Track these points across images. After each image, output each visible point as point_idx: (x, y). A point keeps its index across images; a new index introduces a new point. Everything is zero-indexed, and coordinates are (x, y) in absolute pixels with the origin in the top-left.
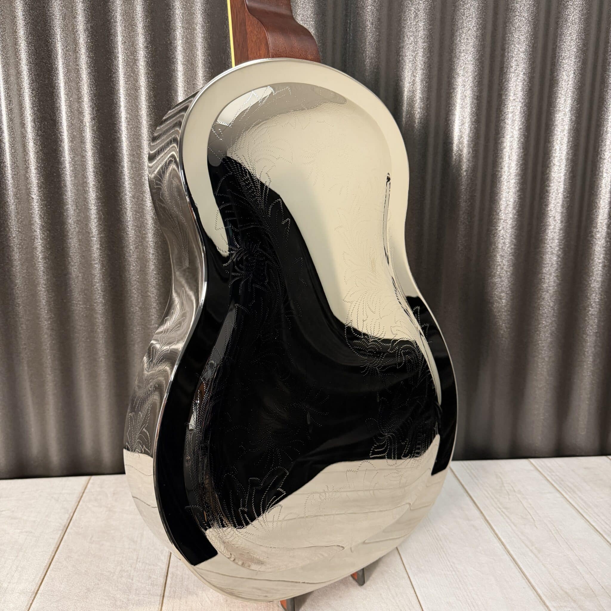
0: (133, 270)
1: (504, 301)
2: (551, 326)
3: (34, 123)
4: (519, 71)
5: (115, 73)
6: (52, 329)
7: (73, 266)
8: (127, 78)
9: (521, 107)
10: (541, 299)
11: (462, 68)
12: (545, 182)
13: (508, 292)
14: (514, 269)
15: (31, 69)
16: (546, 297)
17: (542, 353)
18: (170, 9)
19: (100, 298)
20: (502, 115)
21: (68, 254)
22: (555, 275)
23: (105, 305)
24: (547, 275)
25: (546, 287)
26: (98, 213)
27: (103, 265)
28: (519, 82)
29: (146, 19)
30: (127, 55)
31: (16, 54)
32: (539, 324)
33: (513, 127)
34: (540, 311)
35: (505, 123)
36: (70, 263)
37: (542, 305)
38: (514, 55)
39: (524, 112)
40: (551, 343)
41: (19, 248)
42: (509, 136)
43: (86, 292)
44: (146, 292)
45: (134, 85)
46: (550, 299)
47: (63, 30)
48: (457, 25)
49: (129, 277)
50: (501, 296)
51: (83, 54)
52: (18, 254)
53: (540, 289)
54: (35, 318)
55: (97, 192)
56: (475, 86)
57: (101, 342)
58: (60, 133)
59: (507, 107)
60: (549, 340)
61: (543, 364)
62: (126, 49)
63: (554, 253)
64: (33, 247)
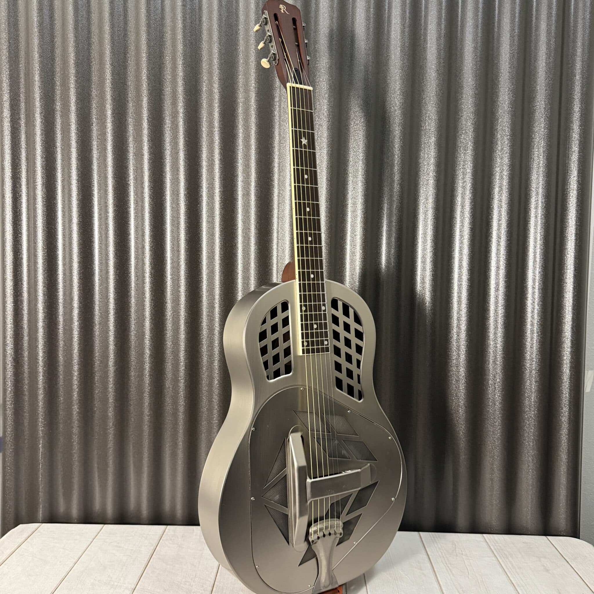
0: (204, 383)
3: (151, 292)
5: (201, 263)
6: (151, 422)
7: (167, 380)
15: (151, 261)
19: (182, 402)
21: (165, 373)
24: (491, 395)
27: (186, 381)
29: (221, 232)
31: (143, 253)
36: (165, 378)
41: (134, 368)
43: (174, 397)
44: (212, 398)
45: (212, 270)
49: (202, 388)
51: (183, 252)
52: (133, 372)
54: (141, 415)
55: (185, 334)
57: (181, 431)
64: (144, 368)
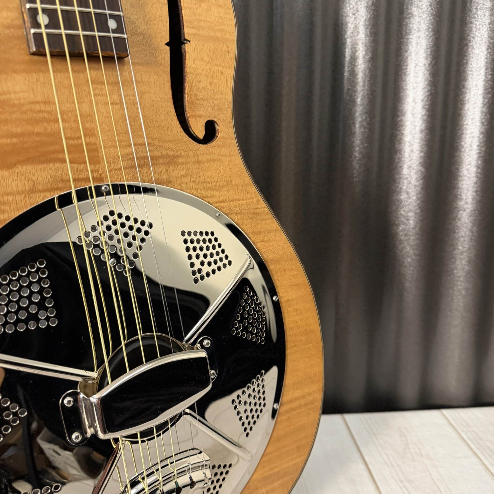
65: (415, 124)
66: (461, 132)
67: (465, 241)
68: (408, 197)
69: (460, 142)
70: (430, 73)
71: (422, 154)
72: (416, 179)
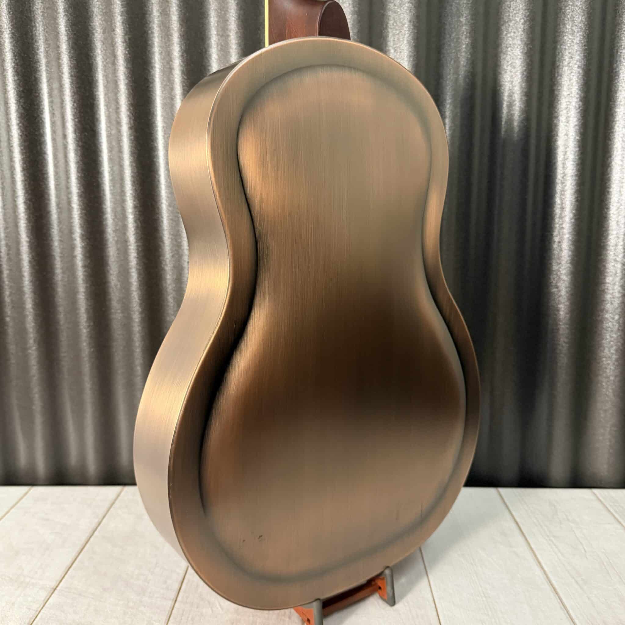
0: (169, 279)
1: (561, 313)
2: (615, 341)
3: (75, 134)
4: (572, 64)
5: (152, 83)
6: (91, 337)
7: (111, 274)
8: (164, 88)
9: (576, 102)
10: (604, 311)
11: (509, 63)
12: (606, 183)
13: (566, 304)
14: (572, 277)
15: (73, 81)
16: (610, 309)
17: (606, 372)
18: (205, 17)
19: (137, 306)
20: (556, 112)
21: (108, 263)
22: (620, 285)
23: (141, 313)
24: (611, 285)
25: (611, 298)
26: (135, 221)
28: (573, 76)
29: (181, 29)
30: (164, 65)
31: (59, 69)
32: (603, 339)
33: (568, 125)
34: (604, 324)
35: (559, 120)
36: (108, 271)
37: (606, 318)
38: (567, 48)
39: (579, 107)
40: (617, 360)
42: (563, 134)
43: (124, 300)
45: (170, 94)
46: (614, 311)
47: (104, 44)
48: (503, 18)
49: (166, 286)
50: (558, 307)
51: (121, 65)
52: (59, 263)
53: (604, 301)
54: (75, 327)
55: (134, 201)
56: (523, 80)
57: (138, 350)
58: (100, 143)
59: (561, 103)
60: (614, 357)
61: (608, 383)
62: (163, 59)
63: (618, 261)
64: (74, 255)
65: (564, 226)
66: (607, 233)
67: (612, 331)
68: (558, 291)
69: (607, 242)
70: (576, 183)
71: (570, 253)
72: (565, 274)
